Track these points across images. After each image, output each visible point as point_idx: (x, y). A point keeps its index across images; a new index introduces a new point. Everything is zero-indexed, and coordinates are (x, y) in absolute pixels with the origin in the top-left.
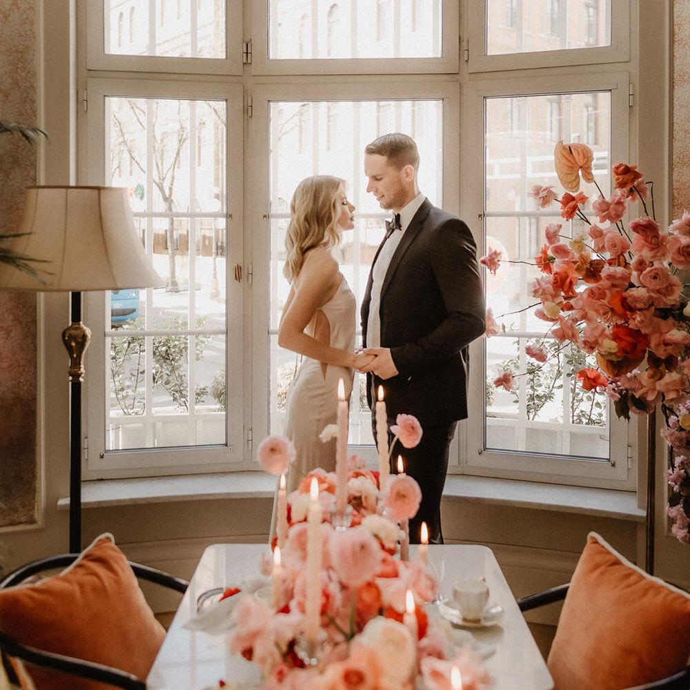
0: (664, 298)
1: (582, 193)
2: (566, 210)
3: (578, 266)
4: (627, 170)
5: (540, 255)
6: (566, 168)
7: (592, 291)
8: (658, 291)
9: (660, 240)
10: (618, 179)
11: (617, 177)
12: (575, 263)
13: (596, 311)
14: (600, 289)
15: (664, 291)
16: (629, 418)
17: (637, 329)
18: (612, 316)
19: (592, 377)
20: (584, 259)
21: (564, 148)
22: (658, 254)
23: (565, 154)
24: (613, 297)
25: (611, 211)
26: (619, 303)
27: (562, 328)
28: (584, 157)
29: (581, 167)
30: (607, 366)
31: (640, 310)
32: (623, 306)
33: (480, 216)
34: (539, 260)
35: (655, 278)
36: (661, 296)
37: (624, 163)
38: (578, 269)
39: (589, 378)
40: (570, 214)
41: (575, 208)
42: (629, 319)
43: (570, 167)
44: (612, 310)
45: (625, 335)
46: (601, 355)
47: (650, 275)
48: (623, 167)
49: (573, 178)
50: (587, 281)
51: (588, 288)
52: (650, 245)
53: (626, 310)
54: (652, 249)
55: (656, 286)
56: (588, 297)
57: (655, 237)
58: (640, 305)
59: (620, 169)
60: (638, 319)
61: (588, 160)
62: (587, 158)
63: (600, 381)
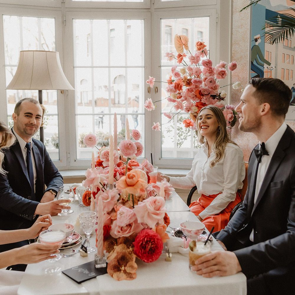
0: (214, 91)
1: (184, 54)
2: (179, 60)
3: (183, 81)
4: (201, 44)
5: (169, 79)
6: (179, 45)
7: (188, 89)
8: (212, 88)
9: (212, 69)
10: (198, 47)
12: (182, 79)
13: (190, 97)
14: (191, 88)
15: (214, 88)
17: (204, 103)
18: (196, 98)
19: (188, 123)
20: (185, 78)
21: (178, 37)
22: (212, 75)
23: (178, 39)
24: (196, 91)
25: (195, 60)
26: (198, 93)
27: (177, 105)
28: (185, 41)
29: (184, 45)
31: (206, 95)
32: (200, 94)
33: (159, 67)
34: (168, 81)
35: (211, 82)
36: (213, 90)
37: (200, 41)
38: (183, 82)
39: (187, 123)
40: (180, 61)
41: (182, 59)
42: (202, 98)
43: (180, 45)
44: (196, 96)
45: (200, 105)
46: (192, 114)
47: (209, 81)
48: (199, 43)
49: (181, 49)
50: (187, 86)
51: (187, 89)
52: (209, 72)
53: (201, 95)
54: (210, 73)
55: (211, 85)
56: (187, 92)
57: (210, 68)
58: (206, 93)
59: (199, 44)
60: (205, 98)
61: (187, 42)
62: (187, 41)
63: (191, 124)
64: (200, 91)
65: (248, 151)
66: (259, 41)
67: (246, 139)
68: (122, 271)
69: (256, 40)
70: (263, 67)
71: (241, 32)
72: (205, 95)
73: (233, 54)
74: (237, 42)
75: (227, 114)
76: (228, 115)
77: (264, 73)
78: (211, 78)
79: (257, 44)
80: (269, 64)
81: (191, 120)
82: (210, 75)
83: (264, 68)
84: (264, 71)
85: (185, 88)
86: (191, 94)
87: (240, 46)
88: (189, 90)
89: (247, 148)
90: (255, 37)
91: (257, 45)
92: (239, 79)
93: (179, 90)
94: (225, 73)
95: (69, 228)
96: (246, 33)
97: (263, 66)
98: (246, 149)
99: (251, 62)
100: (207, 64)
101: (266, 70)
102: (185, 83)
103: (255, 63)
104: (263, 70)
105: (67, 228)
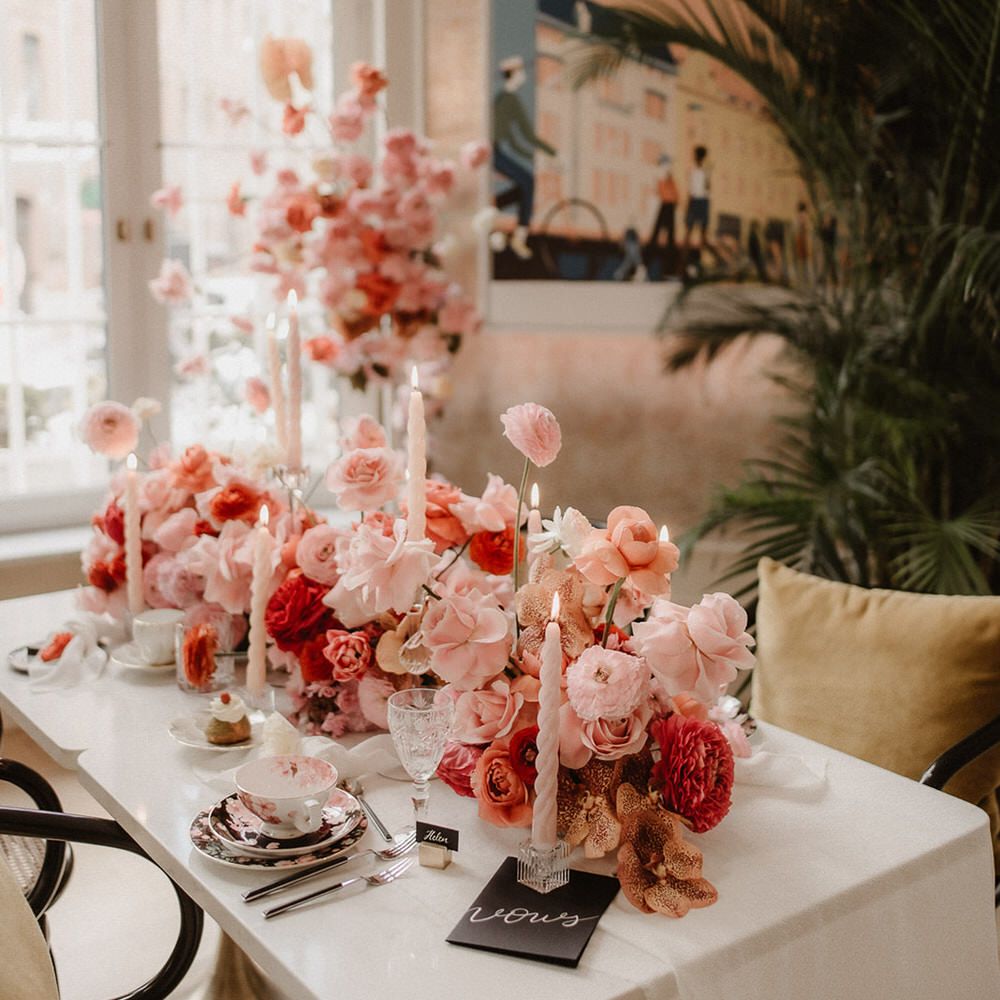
7: (335, 229)
21: (274, 43)
22: (413, 181)
50: (327, 218)
54: (405, 174)
68: (663, 882)
69: (508, 74)
70: (531, 162)
77: (537, 180)
79: (510, 86)
80: (550, 151)
85: (321, 226)
86: (341, 245)
90: (504, 66)
93: (303, 232)
95: (294, 770)
97: (530, 157)
99: (495, 143)
102: (320, 207)
104: (531, 170)
105: (286, 772)
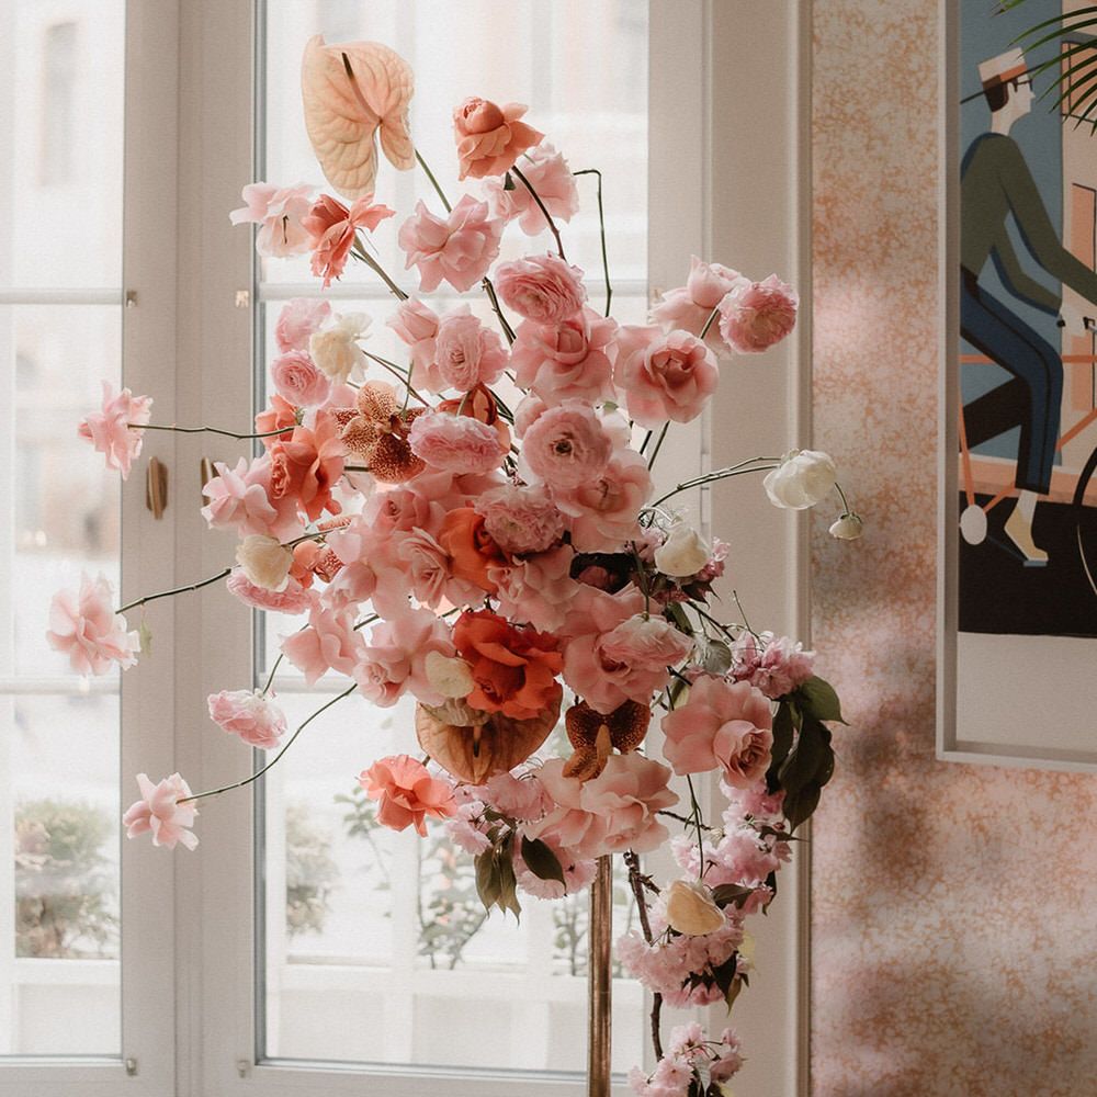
0: (596, 518)
1: (372, 199)
2: (321, 246)
3: (355, 428)
4: (495, 120)
6: (339, 121)
8: (580, 499)
9: (581, 332)
10: (467, 148)
11: (465, 139)
12: (346, 418)
13: (403, 567)
14: (414, 497)
15: (599, 495)
16: (517, 909)
17: (523, 621)
19: (408, 788)
20: (374, 405)
21: (333, 60)
22: (578, 386)
23: (334, 76)
24: (449, 521)
25: (447, 252)
26: (465, 542)
28: (388, 91)
29: (379, 122)
30: (448, 746)
31: (528, 555)
32: (477, 546)
35: (563, 448)
36: (591, 513)
37: (484, 98)
39: (397, 790)
40: (330, 263)
41: (344, 243)
42: (495, 586)
43: (353, 120)
44: (449, 561)
45: (487, 640)
46: (432, 713)
47: (549, 440)
48: (479, 111)
49: (361, 155)
50: (382, 477)
51: (380, 496)
52: (558, 355)
53: (486, 558)
54: (567, 367)
55: (570, 473)
56: (381, 524)
57: (573, 325)
58: (525, 539)
59: (474, 115)
60: (518, 585)
61: (400, 99)
62: (399, 90)
63: (435, 799)
64: (481, 522)
65: (955, 1024)
66: (1020, 100)
67: (935, 919)
69: (996, 94)
70: (1054, 320)
71: (879, 29)
72: (521, 557)
73: (826, 200)
74: (850, 109)
75: (720, 724)
76: (724, 729)
77: (1067, 368)
78: (566, 418)
79: (1002, 122)
81: (433, 768)
82: (569, 389)
83: (1061, 324)
84: (1067, 350)
86: (406, 545)
87: (877, 143)
88: (391, 508)
89: (944, 1000)
90: (988, 71)
91: (1005, 132)
92: (869, 411)
93: (313, 513)
94: (694, 373)
96: (920, 35)
97: (1051, 306)
98: (939, 1009)
99: (963, 269)
100: (537, 298)
101: (1076, 339)
102: (373, 447)
103: (989, 280)
104: (1050, 342)
